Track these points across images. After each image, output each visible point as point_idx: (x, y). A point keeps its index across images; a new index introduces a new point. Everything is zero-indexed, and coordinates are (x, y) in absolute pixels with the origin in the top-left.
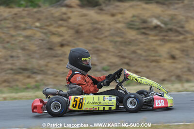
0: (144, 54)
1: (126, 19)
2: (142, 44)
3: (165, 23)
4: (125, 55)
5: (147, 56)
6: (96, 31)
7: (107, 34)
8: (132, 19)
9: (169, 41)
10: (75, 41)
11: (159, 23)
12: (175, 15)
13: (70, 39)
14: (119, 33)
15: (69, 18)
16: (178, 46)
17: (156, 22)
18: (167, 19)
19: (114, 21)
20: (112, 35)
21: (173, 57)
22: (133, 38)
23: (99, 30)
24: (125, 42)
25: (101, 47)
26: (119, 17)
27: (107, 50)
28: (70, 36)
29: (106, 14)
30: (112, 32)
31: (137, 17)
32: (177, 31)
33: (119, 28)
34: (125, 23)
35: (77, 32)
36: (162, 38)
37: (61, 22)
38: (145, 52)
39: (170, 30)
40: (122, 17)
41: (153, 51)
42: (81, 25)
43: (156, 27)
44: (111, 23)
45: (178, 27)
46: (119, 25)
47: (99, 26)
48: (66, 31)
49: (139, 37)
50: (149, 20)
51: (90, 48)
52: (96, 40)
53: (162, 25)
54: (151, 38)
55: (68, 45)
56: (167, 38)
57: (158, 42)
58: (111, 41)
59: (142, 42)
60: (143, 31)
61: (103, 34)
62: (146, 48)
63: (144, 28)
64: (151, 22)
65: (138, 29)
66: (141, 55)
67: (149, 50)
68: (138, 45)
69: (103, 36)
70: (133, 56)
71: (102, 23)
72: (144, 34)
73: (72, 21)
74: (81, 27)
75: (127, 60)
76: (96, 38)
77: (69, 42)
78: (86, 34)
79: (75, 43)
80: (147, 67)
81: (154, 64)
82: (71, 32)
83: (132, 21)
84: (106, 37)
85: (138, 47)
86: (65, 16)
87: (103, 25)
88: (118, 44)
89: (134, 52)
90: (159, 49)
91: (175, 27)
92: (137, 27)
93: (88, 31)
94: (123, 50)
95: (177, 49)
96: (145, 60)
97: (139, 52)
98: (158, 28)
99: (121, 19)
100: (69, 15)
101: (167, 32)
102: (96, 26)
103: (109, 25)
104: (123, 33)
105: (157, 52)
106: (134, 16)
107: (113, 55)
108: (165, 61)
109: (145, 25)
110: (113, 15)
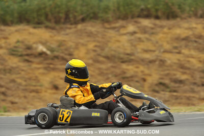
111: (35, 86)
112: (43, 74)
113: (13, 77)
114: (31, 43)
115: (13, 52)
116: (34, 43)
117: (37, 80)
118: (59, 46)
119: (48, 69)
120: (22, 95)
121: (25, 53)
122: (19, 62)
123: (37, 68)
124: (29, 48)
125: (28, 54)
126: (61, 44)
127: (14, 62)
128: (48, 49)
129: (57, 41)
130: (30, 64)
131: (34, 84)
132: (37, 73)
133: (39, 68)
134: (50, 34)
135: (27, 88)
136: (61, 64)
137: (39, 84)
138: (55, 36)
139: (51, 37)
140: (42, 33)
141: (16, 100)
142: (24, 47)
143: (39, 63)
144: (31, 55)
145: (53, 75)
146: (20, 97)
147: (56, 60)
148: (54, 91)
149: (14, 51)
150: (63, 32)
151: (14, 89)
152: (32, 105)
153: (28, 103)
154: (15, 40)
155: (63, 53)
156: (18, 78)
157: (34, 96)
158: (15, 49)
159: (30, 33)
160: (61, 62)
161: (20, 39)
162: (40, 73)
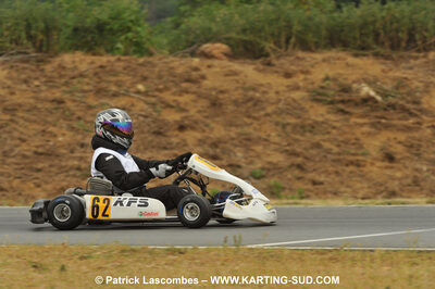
0: (336, 150)
1: (313, 83)
2: (334, 131)
3: (385, 95)
4: (299, 150)
5: (339, 154)
6: (251, 103)
7: (270, 110)
8: (324, 85)
9: (387, 127)
10: (208, 121)
11: (372, 93)
12: (406, 78)
13: (198, 116)
14: (294, 108)
15: (203, 77)
16: (402, 137)
17: (366, 90)
18: (388, 87)
19: (288, 86)
20: (279, 112)
21: (390, 158)
22: (320, 119)
23: (257, 102)
24: (303, 127)
25: (255, 134)
26: (299, 79)
27: (266, 140)
28: (199, 112)
29: (277, 72)
30: (280, 105)
31: (335, 80)
32: (404, 109)
33: (294, 100)
34: (308, 91)
35: (215, 104)
36: (373, 120)
37: (184, 85)
38: (338, 146)
39: (393, 106)
40: (305, 79)
41: (353, 144)
42: (222, 92)
43: (367, 100)
44: (281, 88)
45: (408, 102)
46: (296, 95)
47: (257, 95)
48: (195, 101)
49: (332, 117)
50: (355, 86)
51: (233, 135)
52: (248, 121)
53: (379, 98)
54: (353, 120)
55: (193, 128)
56: (383, 121)
57: (366, 129)
58: (277, 124)
59: (334, 128)
60: (341, 106)
61: (263, 109)
62: (341, 138)
63: (343, 102)
64: (358, 91)
65: (332, 103)
66: (329, 151)
67: (346, 142)
68: (329, 133)
69: (262, 113)
70: (314, 152)
71: (265, 89)
72: (343, 111)
73: (206, 83)
74: (221, 96)
75: (299, 160)
76: (249, 117)
77: (196, 122)
78: (231, 108)
79: (207, 125)
80: (337, 173)
81: (351, 168)
82: (204, 103)
83: (322, 87)
84: (268, 115)
85: (327, 136)
86: (195, 74)
87: (265, 92)
88: (289, 129)
89: (317, 145)
90: (366, 141)
91: (401, 102)
92: (329, 99)
93: (236, 103)
94: (296, 140)
95: (400, 143)
96: (334, 161)
97: (327, 145)
98: (370, 103)
99: (301, 84)
100: (204, 71)
101: (385, 110)
102: (251, 93)
103: (277, 93)
104: (302, 109)
105: (361, 147)
106: (327, 78)
107: (276, 150)
108: (372, 164)
109: (346, 96)
110: (288, 75)
111: (353, 155)
112: (369, 134)
113: (318, 138)
114: (350, 82)
115: (318, 96)
116: (354, 82)
117: (358, 144)
118: (397, 88)
119: (378, 126)
120: (331, 169)
121: (337, 98)
122: (329, 113)
123: (359, 124)
124: (346, 89)
125: (343, 100)
126: (400, 84)
127: (319, 113)
128: (378, 93)
129: (394, 79)
130: (347, 116)
131: (353, 151)
132: (358, 132)
133: (362, 125)
134: (383, 67)
135: (341, 157)
136: (400, 119)
137: (360, 152)
138: (391, 70)
139: (383, 71)
140: (370, 66)
141: (322, 178)
142: (337, 88)
143: (362, 117)
144: (349, 101)
145: (385, 136)
146: (328, 173)
147: (392, 111)
148: (386, 164)
149: (319, 94)
150: (404, 65)
151: (317, 159)
152: (348, 186)
153: (342, 183)
154: (322, 76)
155: (403, 99)
156: (324, 141)
157: (351, 172)
158: (321, 91)
159: (348, 65)
160: (401, 115)
161: (331, 74)
162: (363, 134)
